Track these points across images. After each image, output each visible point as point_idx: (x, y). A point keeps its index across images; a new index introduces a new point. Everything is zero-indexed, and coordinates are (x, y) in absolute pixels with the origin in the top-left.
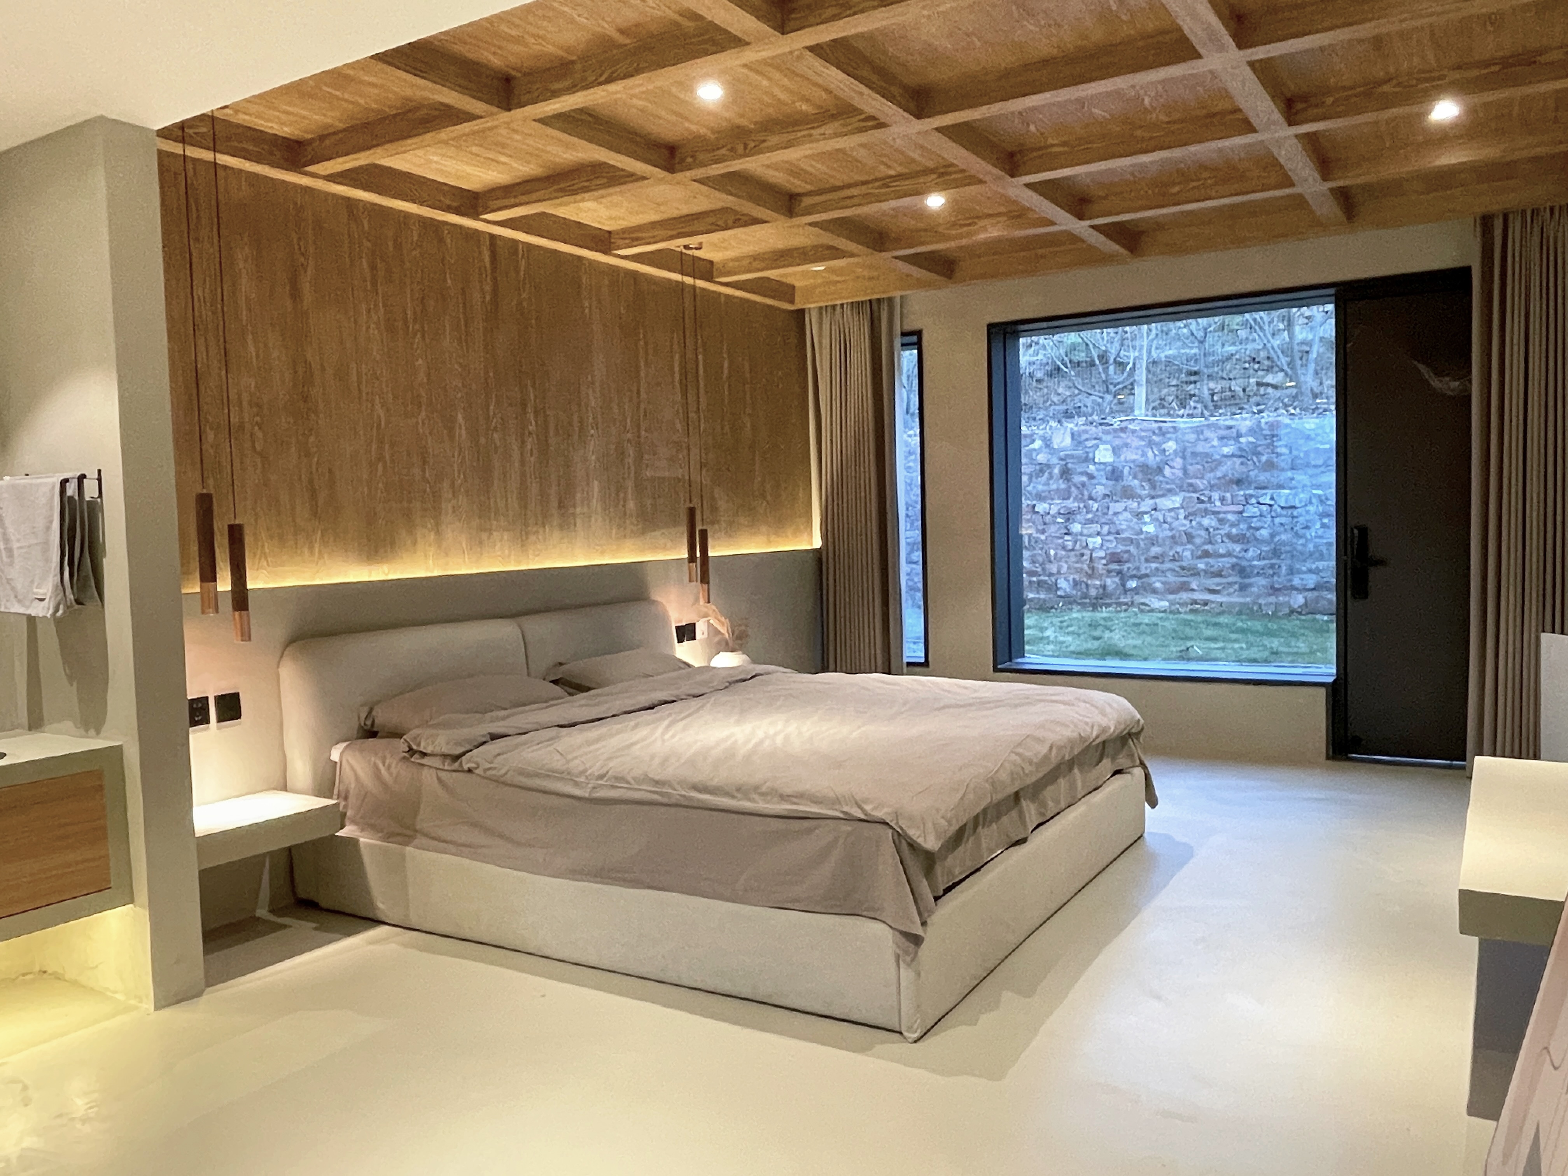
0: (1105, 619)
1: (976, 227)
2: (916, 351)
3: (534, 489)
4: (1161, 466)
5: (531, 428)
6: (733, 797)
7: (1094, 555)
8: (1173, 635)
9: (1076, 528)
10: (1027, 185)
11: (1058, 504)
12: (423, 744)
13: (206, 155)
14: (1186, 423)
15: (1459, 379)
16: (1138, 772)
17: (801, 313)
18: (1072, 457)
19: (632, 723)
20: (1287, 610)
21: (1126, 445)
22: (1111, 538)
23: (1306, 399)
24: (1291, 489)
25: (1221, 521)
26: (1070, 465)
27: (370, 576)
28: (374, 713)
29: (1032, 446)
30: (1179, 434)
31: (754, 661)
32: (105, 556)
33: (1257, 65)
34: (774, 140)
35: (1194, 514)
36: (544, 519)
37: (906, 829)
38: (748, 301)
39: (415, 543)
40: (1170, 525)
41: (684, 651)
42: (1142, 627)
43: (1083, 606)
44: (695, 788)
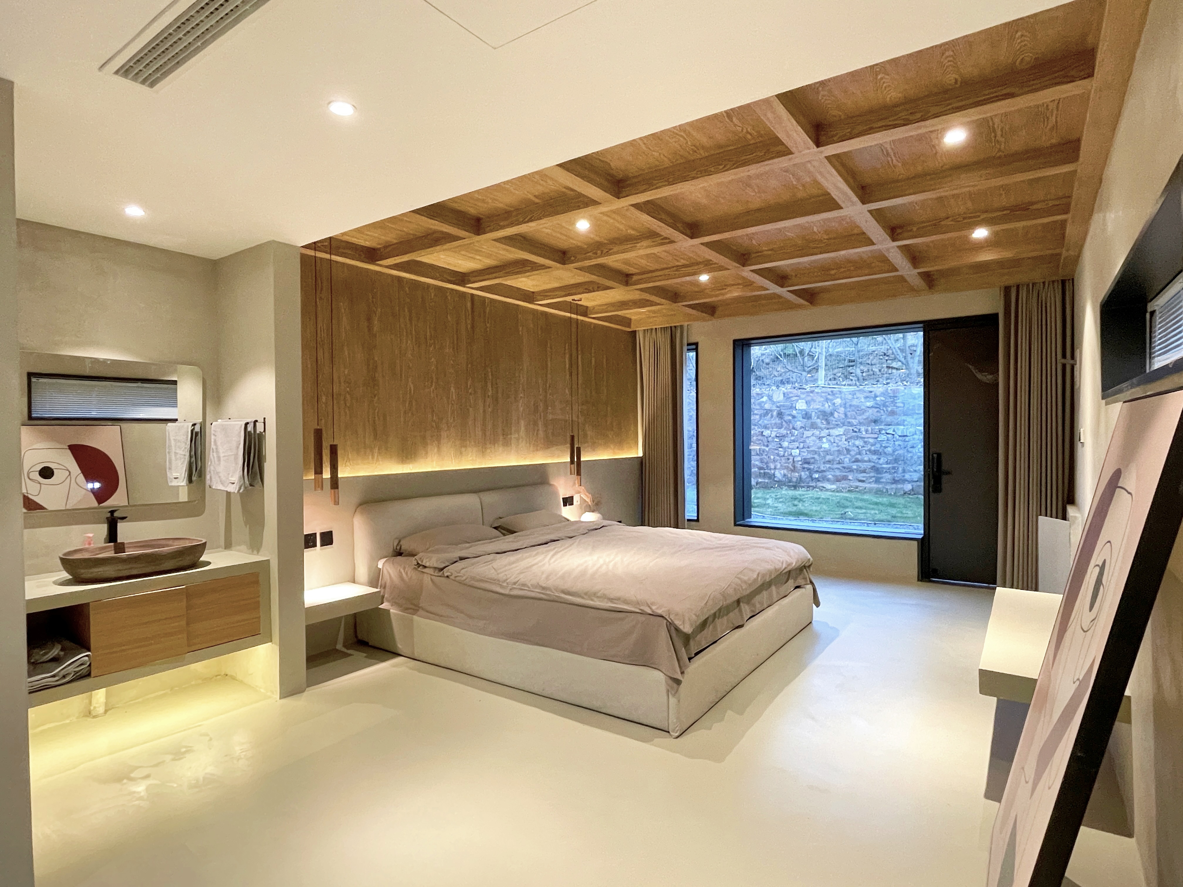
0: (800, 495)
1: (726, 290)
2: (695, 353)
3: (489, 426)
4: (833, 411)
5: (490, 394)
6: (583, 598)
7: (795, 460)
8: (838, 505)
9: (785, 444)
10: (752, 271)
11: (775, 431)
12: (424, 561)
13: (327, 256)
14: (846, 389)
15: (993, 374)
16: (809, 587)
17: (634, 332)
18: (784, 406)
19: (534, 553)
20: (902, 492)
21: (814, 401)
22: (804, 450)
23: (913, 377)
24: (904, 426)
25: (865, 442)
26: (782, 410)
27: (403, 470)
28: (401, 543)
29: (762, 400)
30: (843, 395)
31: (604, 519)
32: (265, 462)
33: (874, 212)
34: (615, 249)
35: (850, 438)
36: (494, 441)
37: (674, 620)
38: (606, 327)
39: (427, 453)
40: (837, 444)
41: (567, 512)
42: (820, 500)
43: (789, 486)
44: (563, 592)
